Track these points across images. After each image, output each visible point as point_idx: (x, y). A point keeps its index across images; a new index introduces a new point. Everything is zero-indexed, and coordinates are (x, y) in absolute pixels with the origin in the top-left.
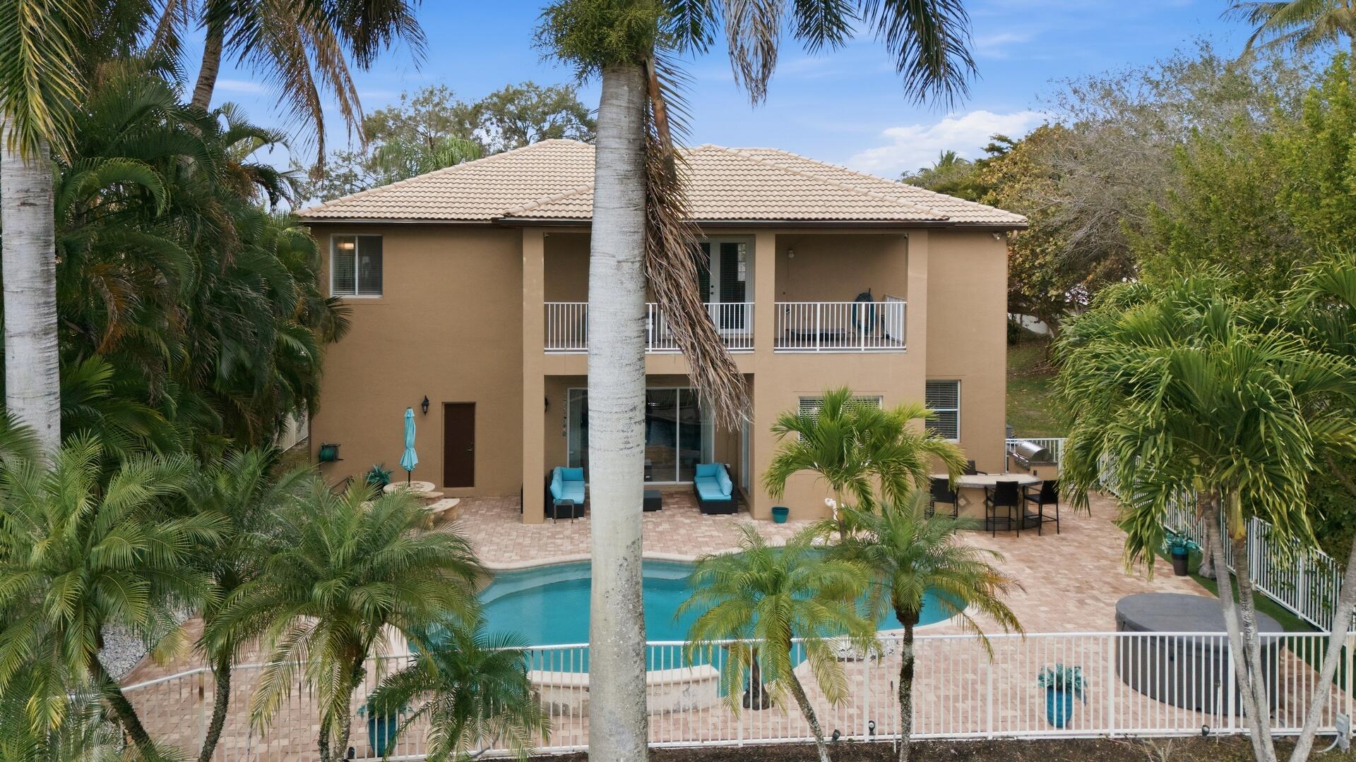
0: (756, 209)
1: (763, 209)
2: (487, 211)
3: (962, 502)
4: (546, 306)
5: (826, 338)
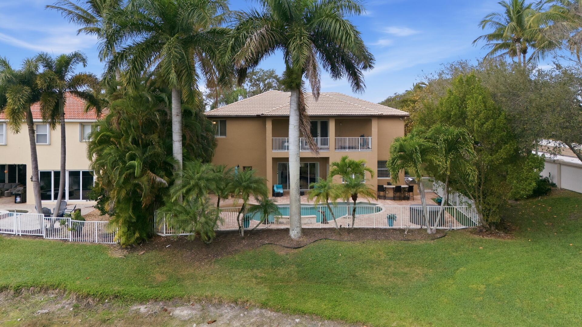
0: (330, 112)
1: (332, 112)
2: (255, 113)
3: (387, 192)
4: (272, 139)
5: (350, 148)
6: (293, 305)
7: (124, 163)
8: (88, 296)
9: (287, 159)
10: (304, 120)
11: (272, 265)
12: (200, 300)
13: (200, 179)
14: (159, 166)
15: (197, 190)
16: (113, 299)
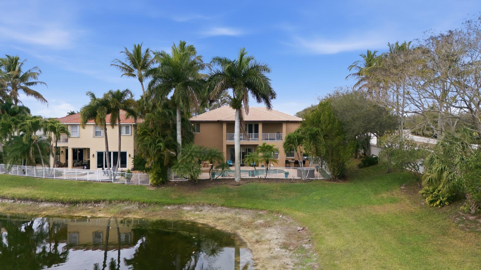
1: (260, 119)
2: (216, 119)
4: (226, 134)
5: (270, 139)
6: (236, 205)
7: (155, 144)
8: (144, 203)
9: (233, 146)
10: (242, 124)
11: (226, 192)
12: (194, 205)
13: (192, 152)
14: (170, 146)
15: (191, 157)
16: (155, 204)
